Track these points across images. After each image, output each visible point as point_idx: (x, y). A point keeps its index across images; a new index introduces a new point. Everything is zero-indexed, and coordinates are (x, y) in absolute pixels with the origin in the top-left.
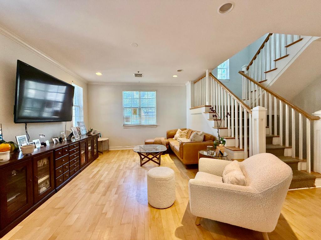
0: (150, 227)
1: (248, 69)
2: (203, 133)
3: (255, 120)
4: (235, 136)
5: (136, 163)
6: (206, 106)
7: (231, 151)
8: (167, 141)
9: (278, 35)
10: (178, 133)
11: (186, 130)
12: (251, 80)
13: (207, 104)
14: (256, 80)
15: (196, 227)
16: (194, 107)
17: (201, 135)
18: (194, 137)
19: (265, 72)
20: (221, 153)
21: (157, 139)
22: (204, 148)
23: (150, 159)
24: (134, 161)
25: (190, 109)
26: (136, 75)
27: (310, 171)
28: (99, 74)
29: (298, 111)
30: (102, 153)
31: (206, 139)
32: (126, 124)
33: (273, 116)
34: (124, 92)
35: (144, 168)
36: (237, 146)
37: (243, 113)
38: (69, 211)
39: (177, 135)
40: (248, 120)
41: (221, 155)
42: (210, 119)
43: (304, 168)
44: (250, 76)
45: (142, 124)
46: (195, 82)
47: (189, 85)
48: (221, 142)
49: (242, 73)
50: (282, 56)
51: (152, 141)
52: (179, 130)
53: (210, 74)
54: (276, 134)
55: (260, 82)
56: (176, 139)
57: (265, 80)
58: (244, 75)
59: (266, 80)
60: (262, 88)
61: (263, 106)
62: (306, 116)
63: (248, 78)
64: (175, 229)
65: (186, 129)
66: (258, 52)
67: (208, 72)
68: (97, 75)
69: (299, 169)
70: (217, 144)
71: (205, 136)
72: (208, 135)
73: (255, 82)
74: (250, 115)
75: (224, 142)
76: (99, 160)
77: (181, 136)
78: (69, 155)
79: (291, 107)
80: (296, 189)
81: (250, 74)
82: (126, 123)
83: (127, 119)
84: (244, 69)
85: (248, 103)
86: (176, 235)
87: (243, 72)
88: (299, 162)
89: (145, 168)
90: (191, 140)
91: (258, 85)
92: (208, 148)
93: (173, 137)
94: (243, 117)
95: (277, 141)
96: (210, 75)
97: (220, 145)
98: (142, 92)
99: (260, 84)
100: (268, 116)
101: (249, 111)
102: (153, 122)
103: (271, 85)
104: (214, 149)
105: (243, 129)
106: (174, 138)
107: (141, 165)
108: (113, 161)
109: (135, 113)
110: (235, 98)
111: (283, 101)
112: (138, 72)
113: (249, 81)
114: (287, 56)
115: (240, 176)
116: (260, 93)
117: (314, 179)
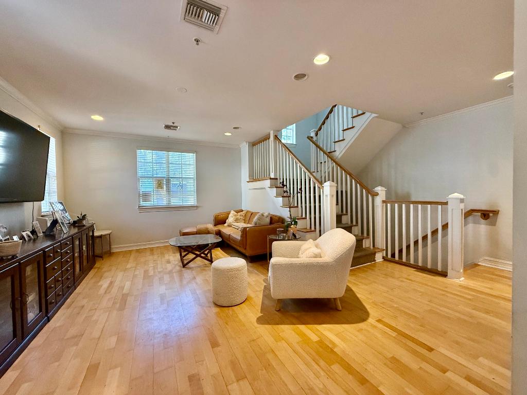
0: (227, 324)
1: (317, 135)
2: (269, 214)
3: (327, 196)
4: (306, 216)
5: (173, 264)
6: (271, 179)
7: (303, 233)
8: (216, 228)
9: (340, 107)
10: (232, 217)
11: (244, 212)
12: (321, 149)
13: (272, 176)
14: (325, 149)
15: (277, 313)
16: (253, 178)
17: (267, 216)
18: (259, 219)
19: (334, 141)
20: (294, 235)
21: (201, 226)
22: (274, 232)
23: (197, 256)
24: (169, 262)
25: (248, 182)
26: (167, 127)
27: (372, 248)
28: (97, 118)
29: (362, 186)
30: (101, 257)
31: (273, 221)
32: (145, 205)
33: (342, 192)
34: (138, 151)
35: (188, 269)
36: (308, 227)
37: (315, 188)
38: (97, 336)
39: (230, 220)
40: (320, 196)
41: (294, 237)
42: (278, 195)
43: (367, 246)
44: (318, 144)
45: (172, 204)
46: (253, 144)
47: (245, 148)
48: (293, 223)
49: (310, 138)
50: (349, 127)
51: (195, 230)
52: (232, 212)
53: (276, 137)
54: (344, 212)
55: (329, 153)
56: (229, 226)
57: (333, 150)
58: (313, 142)
59: (335, 151)
60: (332, 159)
61: (333, 181)
62: (368, 192)
63: (318, 146)
64: (256, 319)
65: (242, 211)
66: (327, 117)
67: (274, 133)
68: (92, 119)
69: (364, 247)
70: (289, 226)
71: (271, 218)
72: (276, 216)
73: (324, 153)
74: (321, 190)
75: (296, 223)
76: (99, 268)
77: (237, 220)
78: (62, 259)
79: (357, 182)
80: (361, 266)
81: (319, 141)
82: (142, 203)
83: (146, 196)
84: (313, 134)
85: (318, 175)
86: (258, 324)
87: (312, 137)
88: (363, 239)
89: (190, 268)
90: (256, 224)
91: (328, 156)
92: (278, 231)
93: (225, 222)
94: (315, 193)
95: (346, 219)
96: (275, 139)
97: (292, 226)
98: (171, 153)
99: (330, 154)
100: (337, 192)
101: (320, 186)
102: (192, 201)
103: (339, 157)
104: (286, 231)
105: (315, 207)
106: (226, 225)
107: (184, 266)
108: (129, 266)
109: (160, 185)
110: (306, 171)
111: (350, 175)
112: (173, 123)
113: (319, 149)
114: (353, 127)
115: (317, 251)
116: (329, 166)
117: (375, 254)
